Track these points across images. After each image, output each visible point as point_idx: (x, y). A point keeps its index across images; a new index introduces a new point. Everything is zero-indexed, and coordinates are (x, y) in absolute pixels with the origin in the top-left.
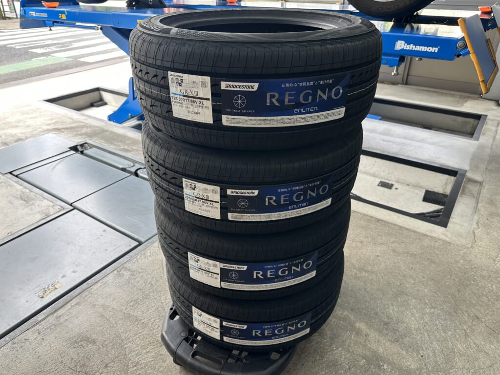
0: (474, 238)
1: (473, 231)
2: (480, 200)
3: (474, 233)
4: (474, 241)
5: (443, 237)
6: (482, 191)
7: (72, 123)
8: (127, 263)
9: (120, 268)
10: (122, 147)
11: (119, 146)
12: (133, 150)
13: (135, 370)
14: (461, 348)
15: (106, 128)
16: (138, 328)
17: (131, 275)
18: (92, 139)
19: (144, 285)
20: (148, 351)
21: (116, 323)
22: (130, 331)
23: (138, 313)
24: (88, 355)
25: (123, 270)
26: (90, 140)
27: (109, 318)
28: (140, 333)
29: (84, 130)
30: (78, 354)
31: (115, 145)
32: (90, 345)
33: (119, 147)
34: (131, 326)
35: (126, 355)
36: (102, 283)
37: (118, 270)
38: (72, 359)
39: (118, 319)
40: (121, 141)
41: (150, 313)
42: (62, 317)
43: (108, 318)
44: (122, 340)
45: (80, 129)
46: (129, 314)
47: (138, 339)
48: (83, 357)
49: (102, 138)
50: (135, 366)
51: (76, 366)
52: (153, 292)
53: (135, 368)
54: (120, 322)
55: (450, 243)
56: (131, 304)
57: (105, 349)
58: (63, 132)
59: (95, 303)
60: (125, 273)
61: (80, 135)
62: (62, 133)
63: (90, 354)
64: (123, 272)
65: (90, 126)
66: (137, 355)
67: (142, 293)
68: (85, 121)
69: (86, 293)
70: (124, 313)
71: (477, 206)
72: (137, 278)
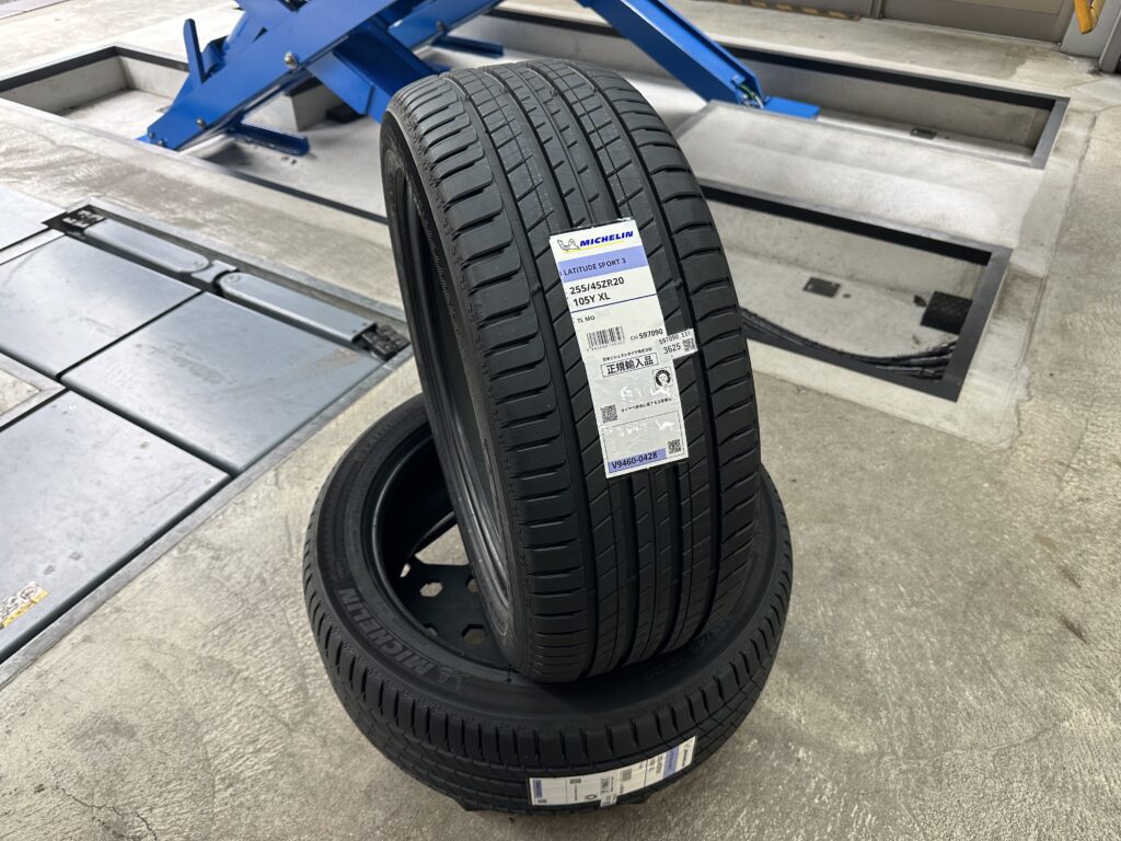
0: (1019, 425)
1: (1017, 407)
2: (1037, 326)
3: (1018, 412)
4: (1017, 433)
5: (948, 427)
6: (1043, 302)
7: (52, 152)
8: (203, 528)
9: (187, 541)
10: (179, 216)
11: (173, 212)
12: (206, 222)
13: (231, 795)
14: (971, 698)
15: (137, 163)
16: (235, 692)
17: (213, 558)
18: (105, 195)
19: (245, 582)
20: (259, 746)
21: (181, 683)
22: (215, 700)
23: (233, 655)
24: (118, 766)
25: (193, 547)
26: (98, 197)
27: (165, 671)
28: (238, 704)
29: (82, 172)
30: (94, 764)
31: (163, 210)
32: (122, 740)
33: (173, 216)
34: (218, 688)
35: (207, 760)
36: (144, 581)
37: (182, 545)
38: (81, 778)
39: (184, 673)
40: (176, 199)
41: (262, 652)
42: (51, 676)
43: (162, 671)
44: (198, 725)
45: (71, 168)
46: (211, 658)
47: (234, 720)
48: (108, 771)
49: (128, 193)
50: (230, 785)
51: (92, 795)
52: (268, 600)
53: (230, 790)
54: (190, 678)
55: (962, 440)
56: (216, 633)
57: (158, 747)
58: (29, 177)
59: (128, 635)
60: (198, 553)
61: (73, 184)
62: (27, 182)
63: (123, 762)
64: (195, 552)
65: (98, 159)
66: (233, 758)
67: (240, 604)
68: (84, 145)
69: (105, 609)
70: (199, 657)
71: (1030, 341)
72: (226, 565)
